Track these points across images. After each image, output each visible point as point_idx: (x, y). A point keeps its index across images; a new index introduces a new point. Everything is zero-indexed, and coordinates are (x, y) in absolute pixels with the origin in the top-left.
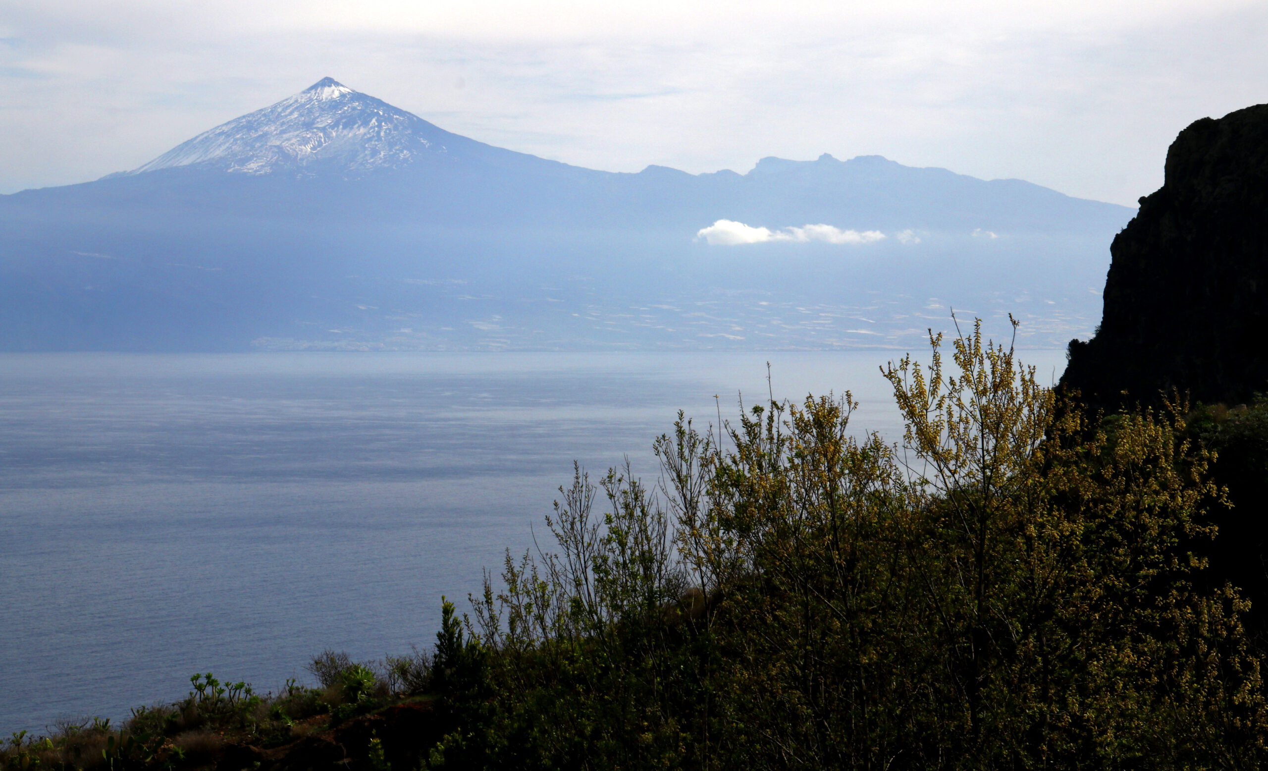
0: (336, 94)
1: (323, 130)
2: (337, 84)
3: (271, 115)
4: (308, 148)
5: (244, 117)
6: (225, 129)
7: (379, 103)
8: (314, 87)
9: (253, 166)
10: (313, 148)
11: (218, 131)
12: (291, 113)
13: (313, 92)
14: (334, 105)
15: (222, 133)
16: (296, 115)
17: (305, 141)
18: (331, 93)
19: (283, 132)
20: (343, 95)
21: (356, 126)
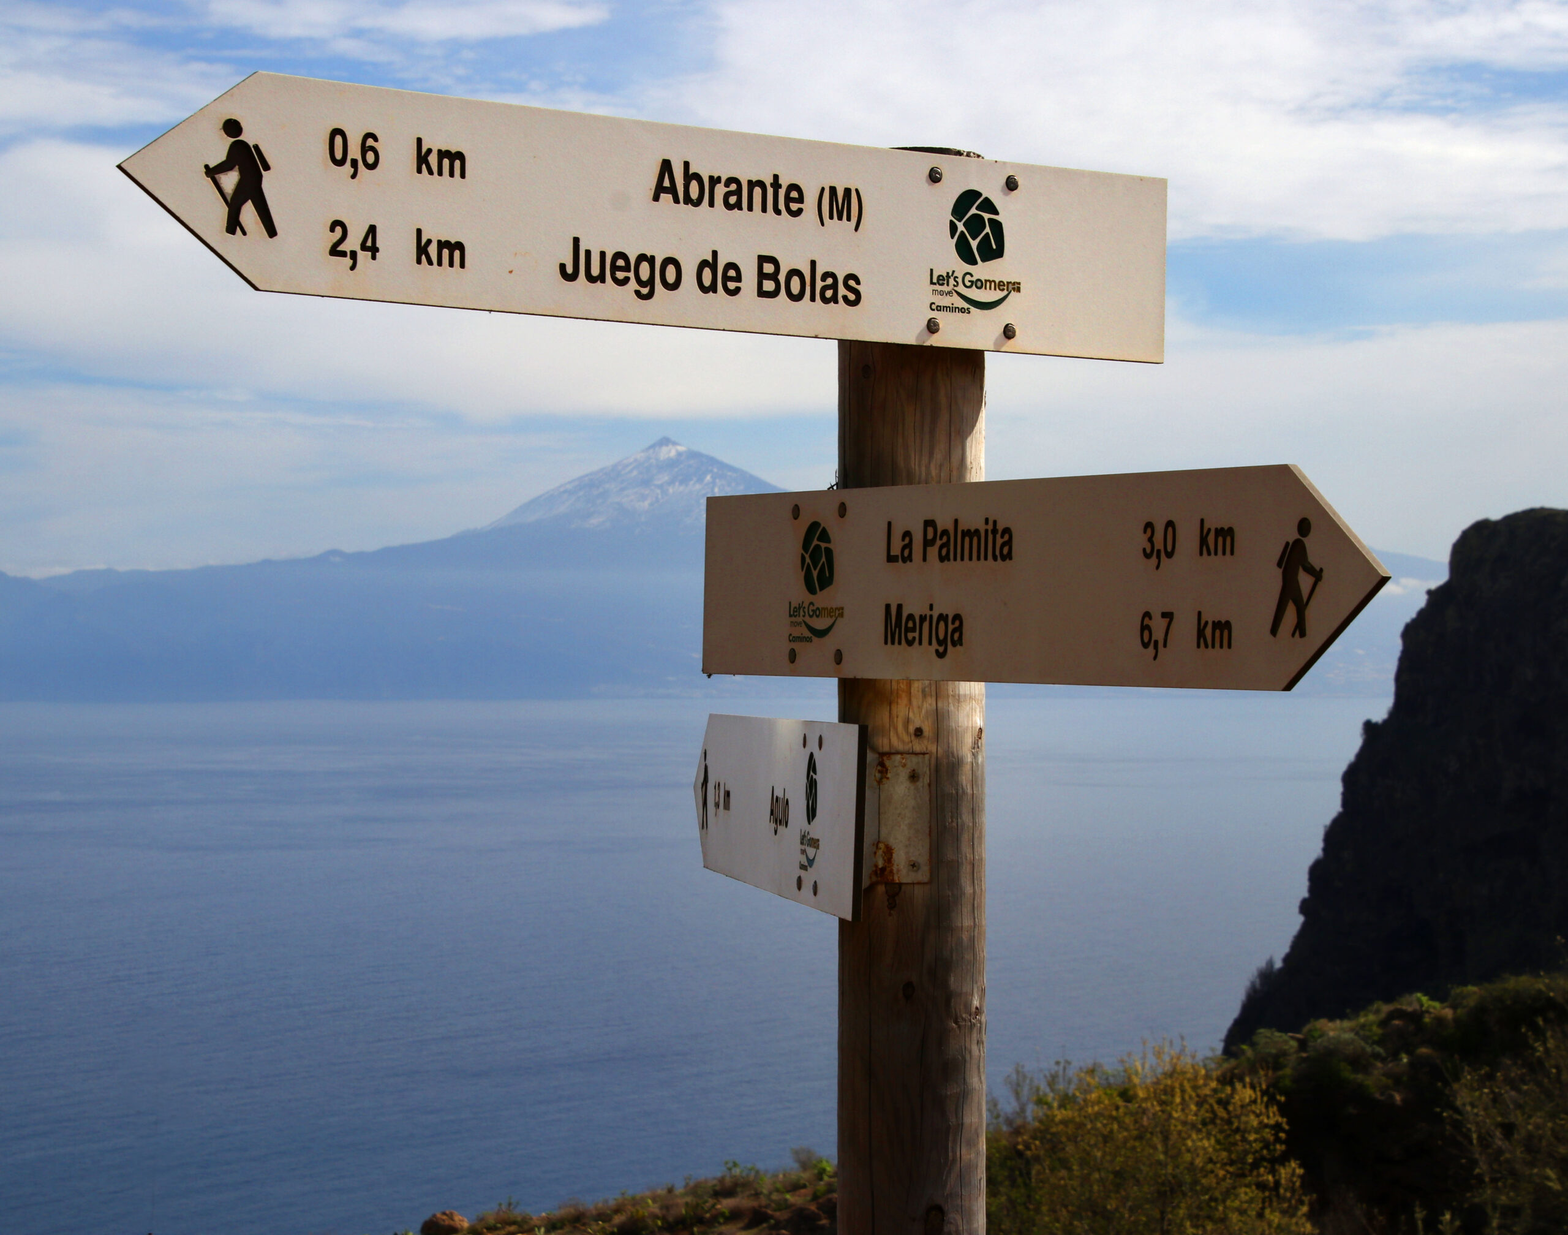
0: (673, 454)
1: (661, 487)
2: (675, 444)
3: (613, 473)
4: (646, 504)
5: (587, 475)
6: (569, 487)
7: (713, 461)
8: (652, 447)
9: (594, 521)
10: (651, 504)
11: (562, 489)
12: (631, 471)
13: (651, 451)
14: (671, 464)
15: (565, 492)
16: (635, 473)
17: (643, 498)
18: (669, 452)
19: (623, 489)
20: (679, 454)
21: (692, 482)
